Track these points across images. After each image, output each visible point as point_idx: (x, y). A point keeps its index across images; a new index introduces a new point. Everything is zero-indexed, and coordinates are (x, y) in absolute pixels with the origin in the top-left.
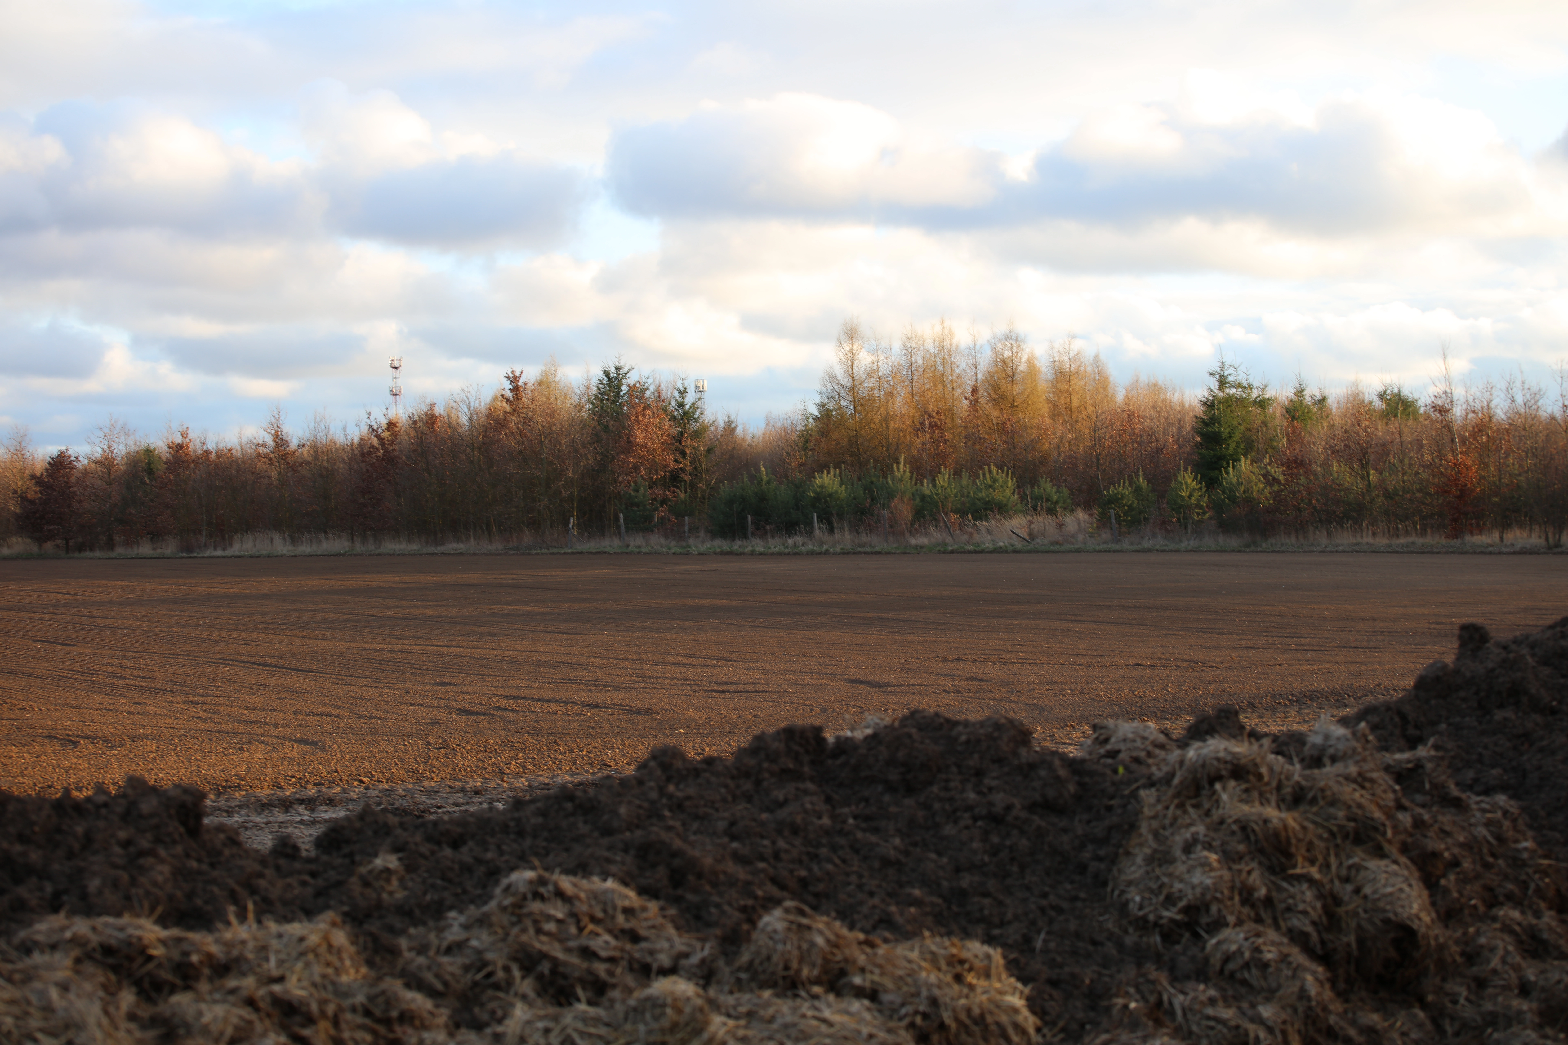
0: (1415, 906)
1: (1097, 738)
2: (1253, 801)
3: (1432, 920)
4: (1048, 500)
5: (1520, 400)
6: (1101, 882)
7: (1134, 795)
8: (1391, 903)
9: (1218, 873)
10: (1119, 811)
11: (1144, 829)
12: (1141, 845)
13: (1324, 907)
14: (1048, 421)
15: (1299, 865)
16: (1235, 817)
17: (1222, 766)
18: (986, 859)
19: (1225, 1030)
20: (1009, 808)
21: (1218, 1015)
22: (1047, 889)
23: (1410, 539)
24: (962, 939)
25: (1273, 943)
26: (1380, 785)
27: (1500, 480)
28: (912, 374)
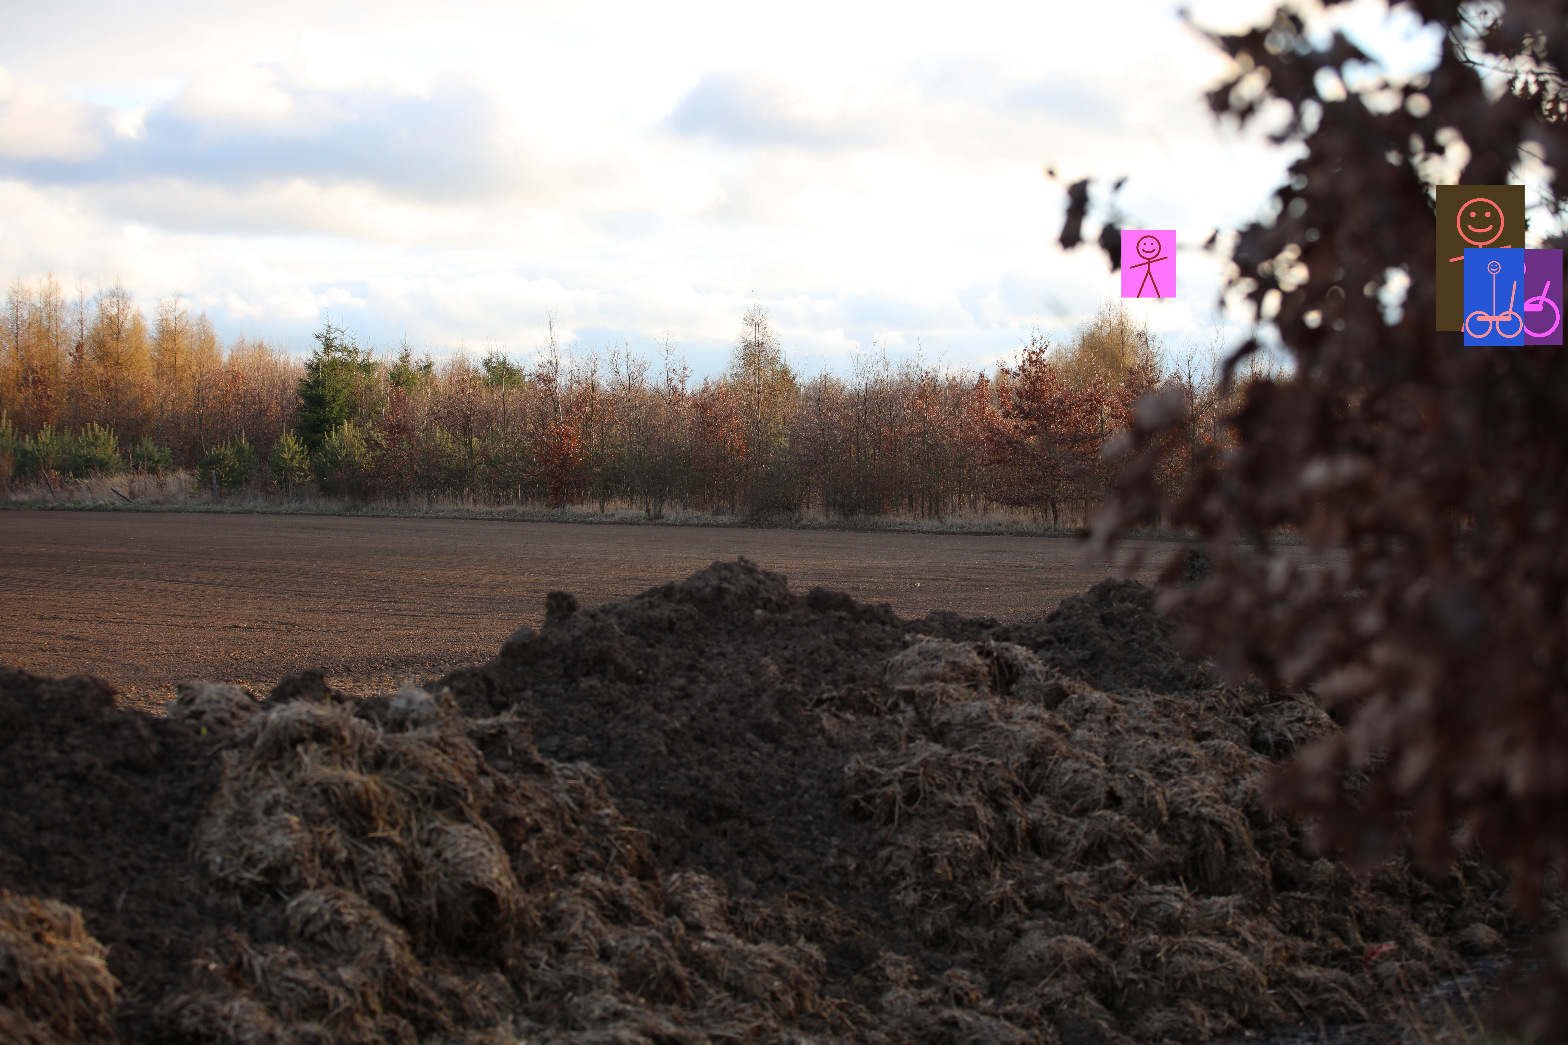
0: (496, 871)
1: (182, 699)
2: (335, 764)
3: (513, 885)
4: (149, 459)
5: (624, 371)
6: (182, 842)
7: (216, 756)
8: (471, 867)
9: (299, 835)
10: (202, 772)
11: (226, 789)
12: (223, 806)
13: (405, 870)
14: (153, 381)
15: (381, 828)
16: (316, 780)
17: (304, 729)
18: (68, 818)
19: (305, 992)
20: (91, 767)
21: (298, 977)
22: (128, 849)
23: (512, 507)
24: (41, 898)
25: (353, 906)
26: (462, 750)
27: (602, 450)
28: (18, 328)
